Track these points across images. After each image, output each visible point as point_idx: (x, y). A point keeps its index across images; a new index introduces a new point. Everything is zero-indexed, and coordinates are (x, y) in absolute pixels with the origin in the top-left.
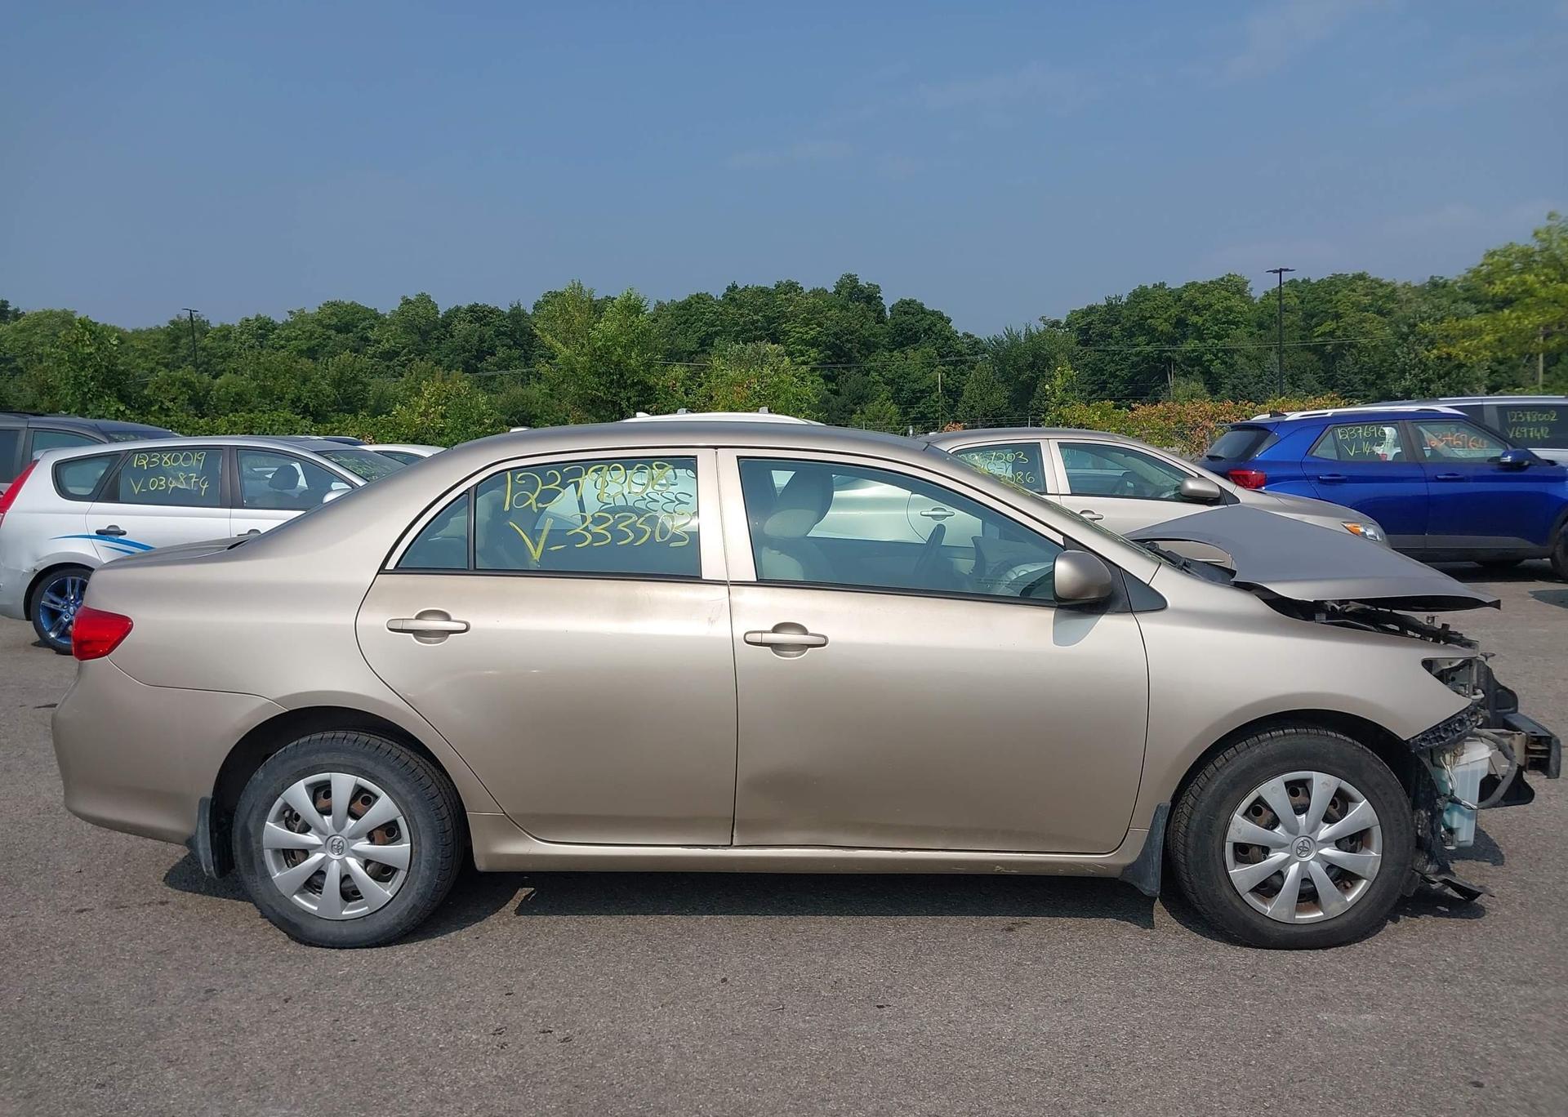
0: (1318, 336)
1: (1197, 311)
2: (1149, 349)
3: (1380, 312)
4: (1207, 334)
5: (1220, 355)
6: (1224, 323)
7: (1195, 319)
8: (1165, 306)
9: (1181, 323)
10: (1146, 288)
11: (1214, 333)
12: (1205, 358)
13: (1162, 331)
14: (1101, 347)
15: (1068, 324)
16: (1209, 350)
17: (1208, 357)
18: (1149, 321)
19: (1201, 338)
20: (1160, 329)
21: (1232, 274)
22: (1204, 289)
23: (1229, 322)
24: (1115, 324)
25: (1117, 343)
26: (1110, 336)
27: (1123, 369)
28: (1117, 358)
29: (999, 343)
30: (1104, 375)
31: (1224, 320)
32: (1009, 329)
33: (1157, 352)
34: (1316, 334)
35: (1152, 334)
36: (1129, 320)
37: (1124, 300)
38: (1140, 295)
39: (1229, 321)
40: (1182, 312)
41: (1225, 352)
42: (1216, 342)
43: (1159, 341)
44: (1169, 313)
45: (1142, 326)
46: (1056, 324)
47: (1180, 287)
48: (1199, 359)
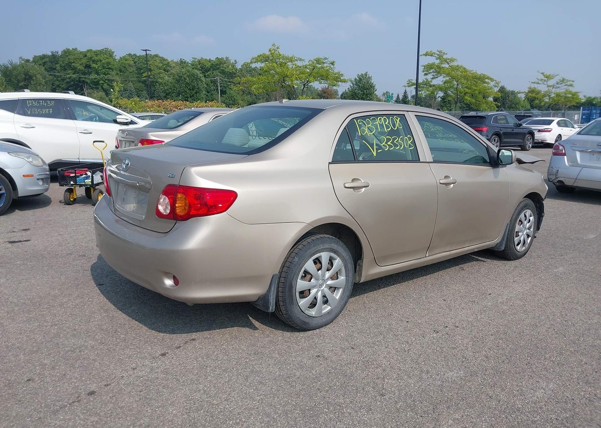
0: (143, 77)
1: (94, 61)
2: (74, 76)
3: (164, 70)
4: (100, 72)
5: (106, 81)
6: (107, 68)
7: (94, 65)
8: (79, 58)
9: (88, 66)
10: (69, 49)
11: (103, 73)
12: (100, 82)
13: (79, 69)
14: (52, 73)
15: (34, 61)
16: (102, 79)
17: (101, 82)
18: (73, 64)
19: (97, 73)
20: (78, 68)
21: (107, 48)
22: (97, 53)
23: (110, 69)
24: (56, 64)
25: (59, 72)
26: (55, 69)
27: (63, 84)
28: (59, 79)
29: (7, 68)
30: (54, 86)
31: (107, 67)
32: (11, 61)
33: (78, 78)
34: (143, 76)
35: (75, 70)
36: (63, 63)
37: (60, 53)
38: (67, 53)
39: (108, 67)
40: (88, 62)
41: (109, 80)
42: (105, 76)
43: (79, 73)
44: (82, 62)
45: (68, 66)
46: (28, 61)
47: (85, 51)
48: (98, 82)
